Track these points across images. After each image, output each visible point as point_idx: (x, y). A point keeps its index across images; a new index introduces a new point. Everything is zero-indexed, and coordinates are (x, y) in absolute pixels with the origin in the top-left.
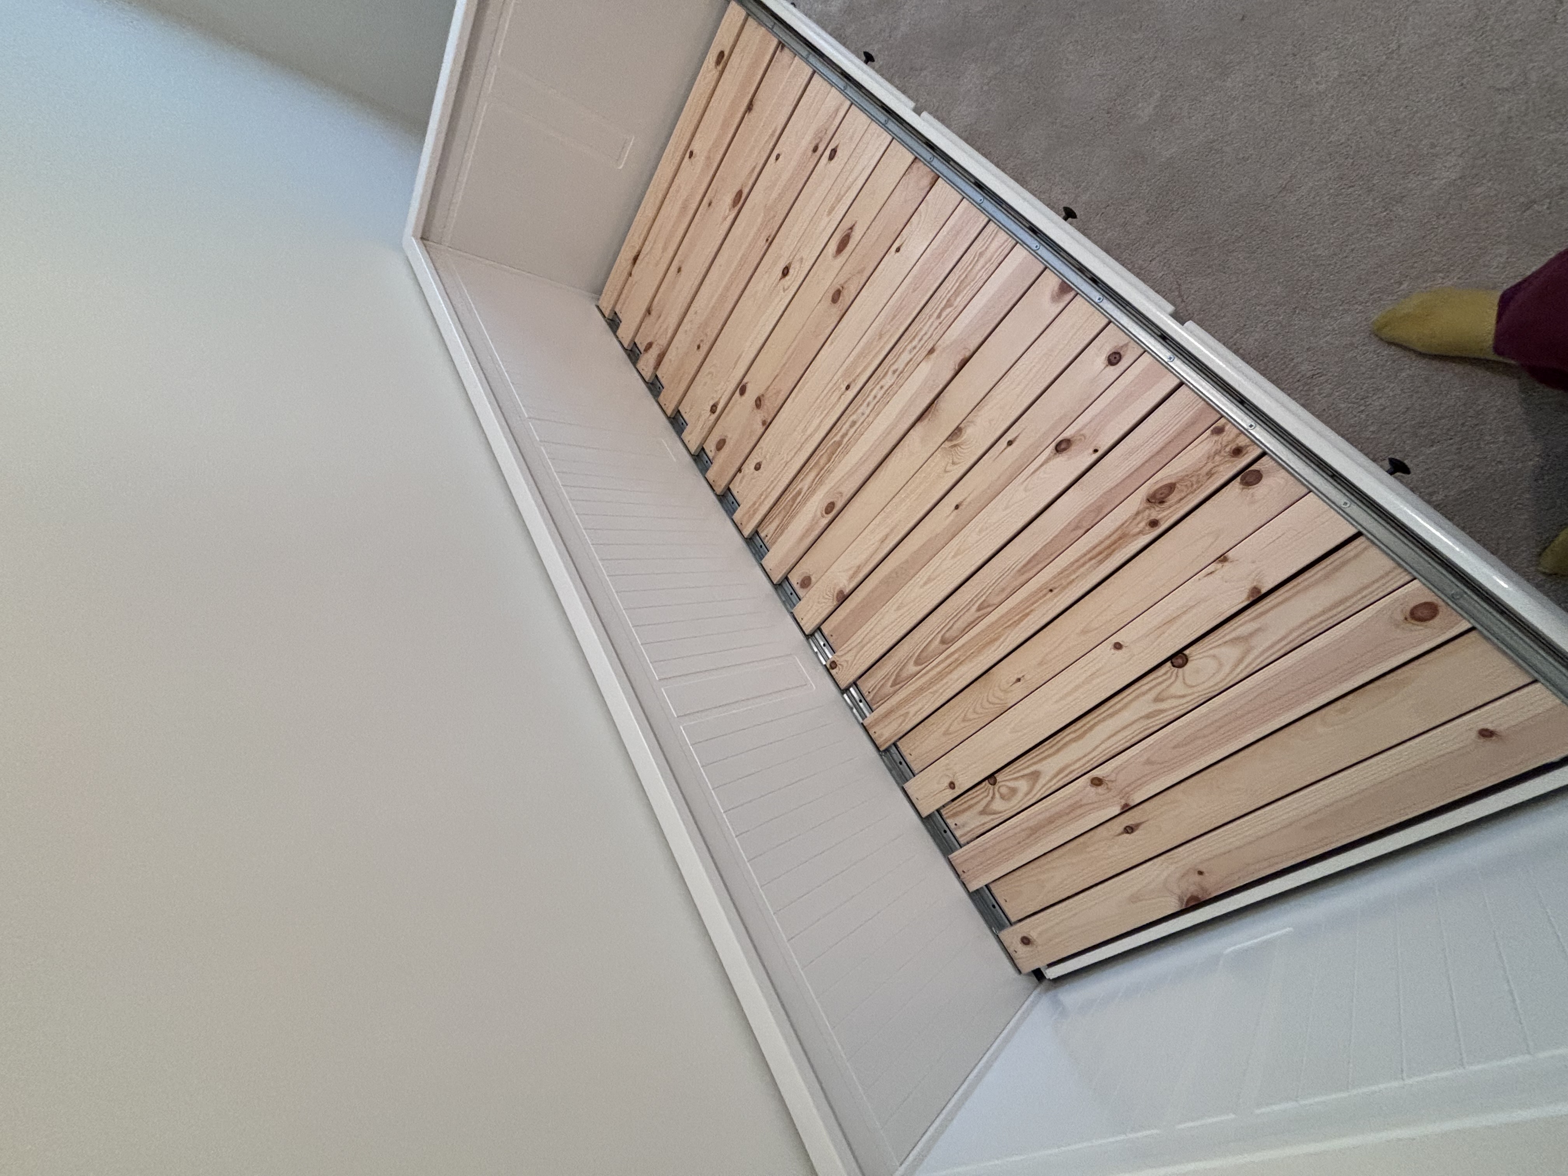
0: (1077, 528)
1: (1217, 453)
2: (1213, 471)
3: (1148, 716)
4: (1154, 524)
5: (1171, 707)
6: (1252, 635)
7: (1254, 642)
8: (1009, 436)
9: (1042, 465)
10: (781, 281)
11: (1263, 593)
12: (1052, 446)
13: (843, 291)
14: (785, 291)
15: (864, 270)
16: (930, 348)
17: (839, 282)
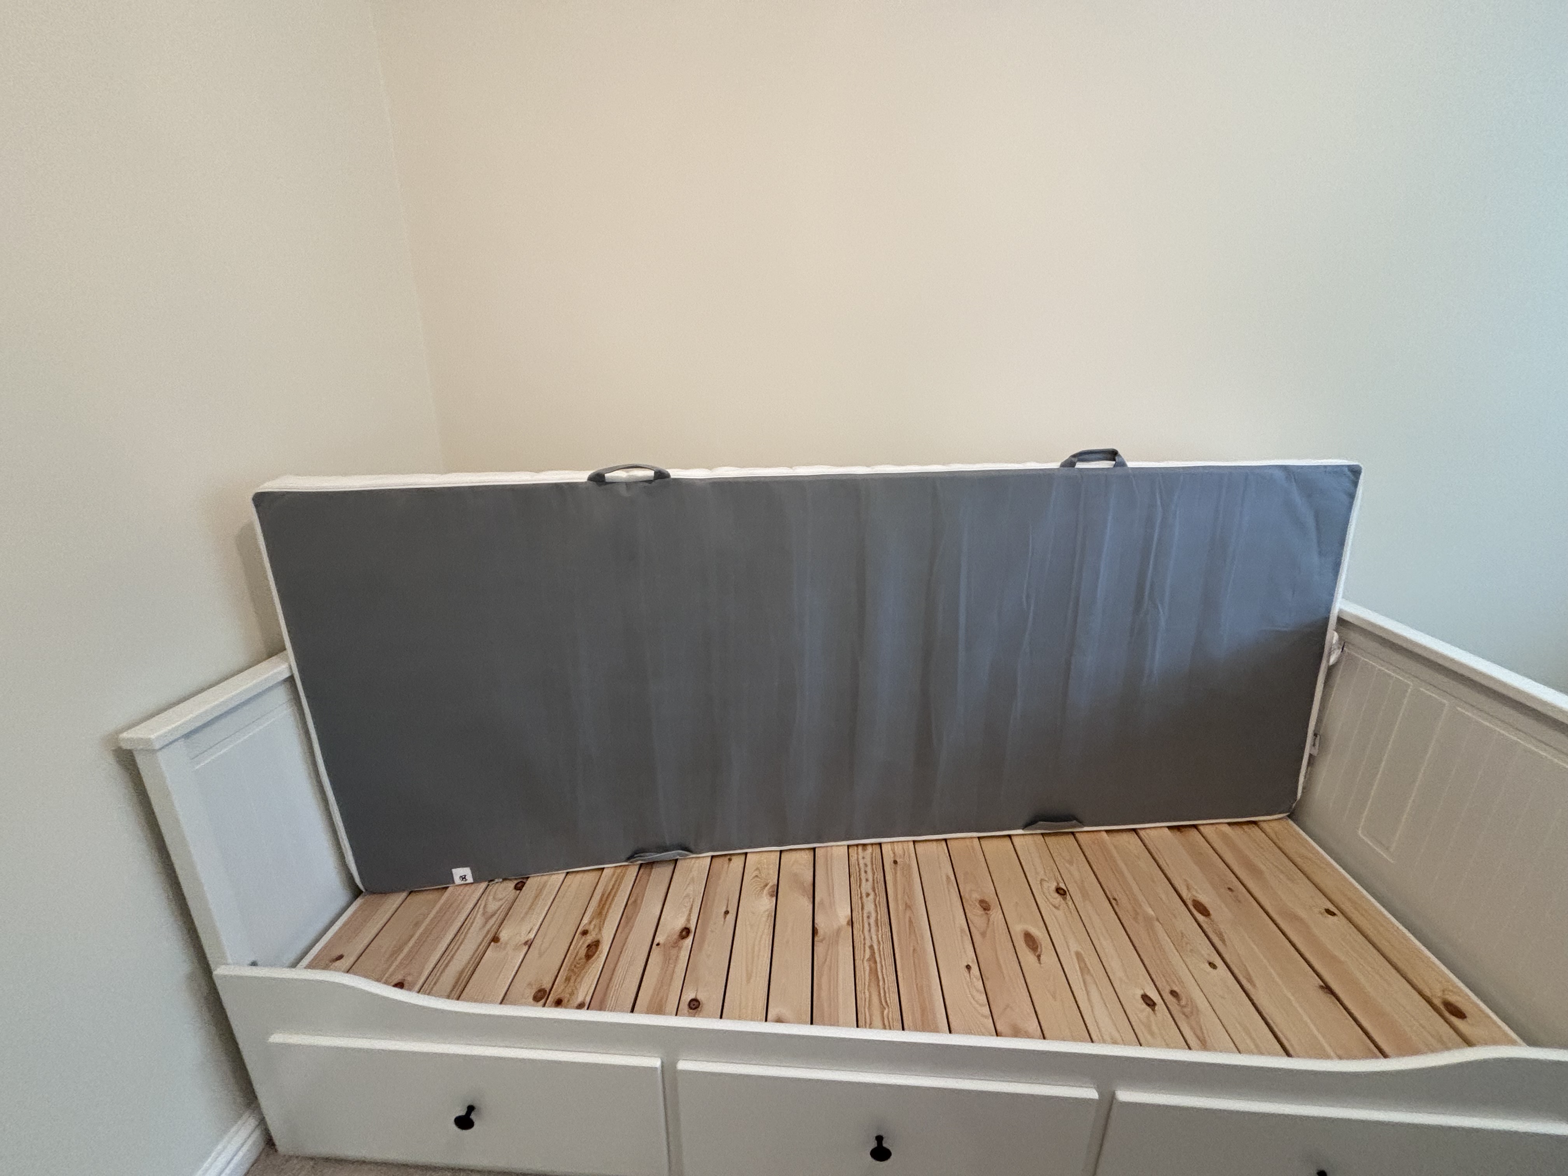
1: (572, 994)
2: (567, 983)
4: (585, 933)
6: (486, 923)
7: (483, 921)
8: (731, 917)
9: (690, 915)
10: (1055, 884)
11: (492, 943)
12: (693, 929)
13: (983, 912)
14: (1042, 880)
15: (983, 934)
16: (855, 925)
17: (996, 915)
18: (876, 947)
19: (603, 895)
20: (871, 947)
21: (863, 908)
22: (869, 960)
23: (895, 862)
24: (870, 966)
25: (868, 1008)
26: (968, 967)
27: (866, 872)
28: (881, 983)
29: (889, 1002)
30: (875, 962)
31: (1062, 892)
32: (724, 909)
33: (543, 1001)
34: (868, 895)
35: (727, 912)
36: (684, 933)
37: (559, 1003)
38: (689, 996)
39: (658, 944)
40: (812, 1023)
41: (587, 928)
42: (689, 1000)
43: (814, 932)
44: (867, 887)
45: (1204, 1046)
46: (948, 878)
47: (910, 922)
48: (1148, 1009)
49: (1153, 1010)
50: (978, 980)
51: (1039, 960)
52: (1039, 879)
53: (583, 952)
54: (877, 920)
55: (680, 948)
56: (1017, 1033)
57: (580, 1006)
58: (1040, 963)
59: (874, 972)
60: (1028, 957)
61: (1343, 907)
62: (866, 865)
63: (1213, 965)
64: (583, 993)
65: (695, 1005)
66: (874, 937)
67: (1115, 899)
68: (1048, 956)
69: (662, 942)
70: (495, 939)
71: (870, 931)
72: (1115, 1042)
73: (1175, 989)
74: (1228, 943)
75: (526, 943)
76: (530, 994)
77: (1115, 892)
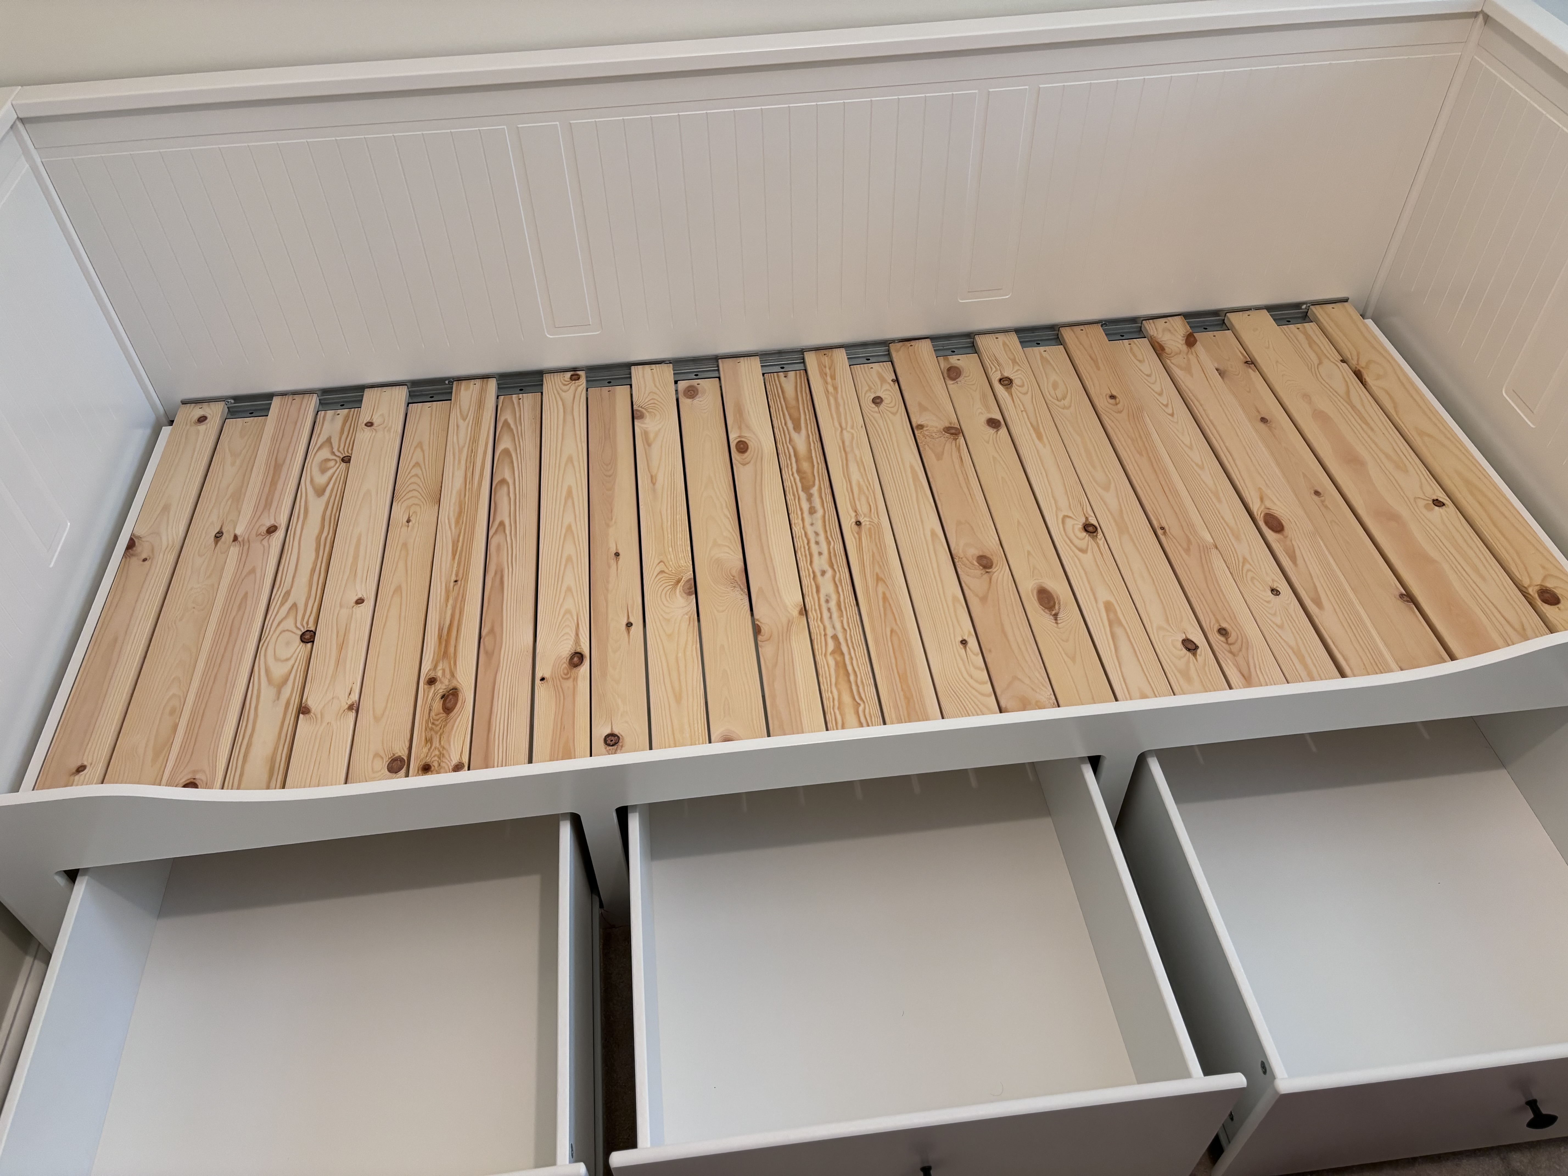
1: (441, 756)
2: (429, 744)
3: (288, 593)
4: (432, 681)
5: (279, 612)
6: (279, 693)
7: (272, 691)
8: (637, 631)
9: (577, 636)
10: (1083, 520)
11: (301, 716)
12: (586, 653)
13: (983, 572)
14: (1065, 517)
15: (984, 599)
16: (810, 614)
17: (1000, 573)
18: (841, 638)
19: (441, 630)
20: (835, 638)
21: (818, 591)
22: (833, 653)
23: (858, 523)
24: (835, 659)
25: (839, 708)
26: (964, 642)
27: (817, 543)
28: (852, 678)
29: (864, 698)
30: (842, 654)
31: (1091, 529)
32: (625, 622)
33: (403, 771)
34: (823, 573)
35: (629, 625)
36: (576, 659)
37: (426, 769)
38: (599, 732)
39: (543, 679)
40: (769, 735)
41: (432, 675)
42: (603, 737)
43: (757, 630)
44: (821, 563)
45: (1248, 681)
46: (933, 533)
47: (885, 598)
48: (1189, 654)
49: (1195, 655)
50: (977, 655)
51: (1056, 619)
52: (1060, 517)
53: (438, 705)
54: (839, 605)
55: (575, 679)
56: (1025, 705)
57: (458, 768)
58: (1057, 623)
59: (841, 666)
60: (1040, 617)
61: (1458, 496)
62: (817, 534)
63: (1275, 592)
64: (457, 750)
65: (613, 741)
66: (838, 626)
67: (1162, 528)
68: (1069, 612)
69: (546, 676)
70: (303, 710)
71: (831, 617)
72: (1144, 696)
73: (1224, 625)
74: (1300, 561)
75: (350, 708)
76: (381, 766)
77: (1165, 517)
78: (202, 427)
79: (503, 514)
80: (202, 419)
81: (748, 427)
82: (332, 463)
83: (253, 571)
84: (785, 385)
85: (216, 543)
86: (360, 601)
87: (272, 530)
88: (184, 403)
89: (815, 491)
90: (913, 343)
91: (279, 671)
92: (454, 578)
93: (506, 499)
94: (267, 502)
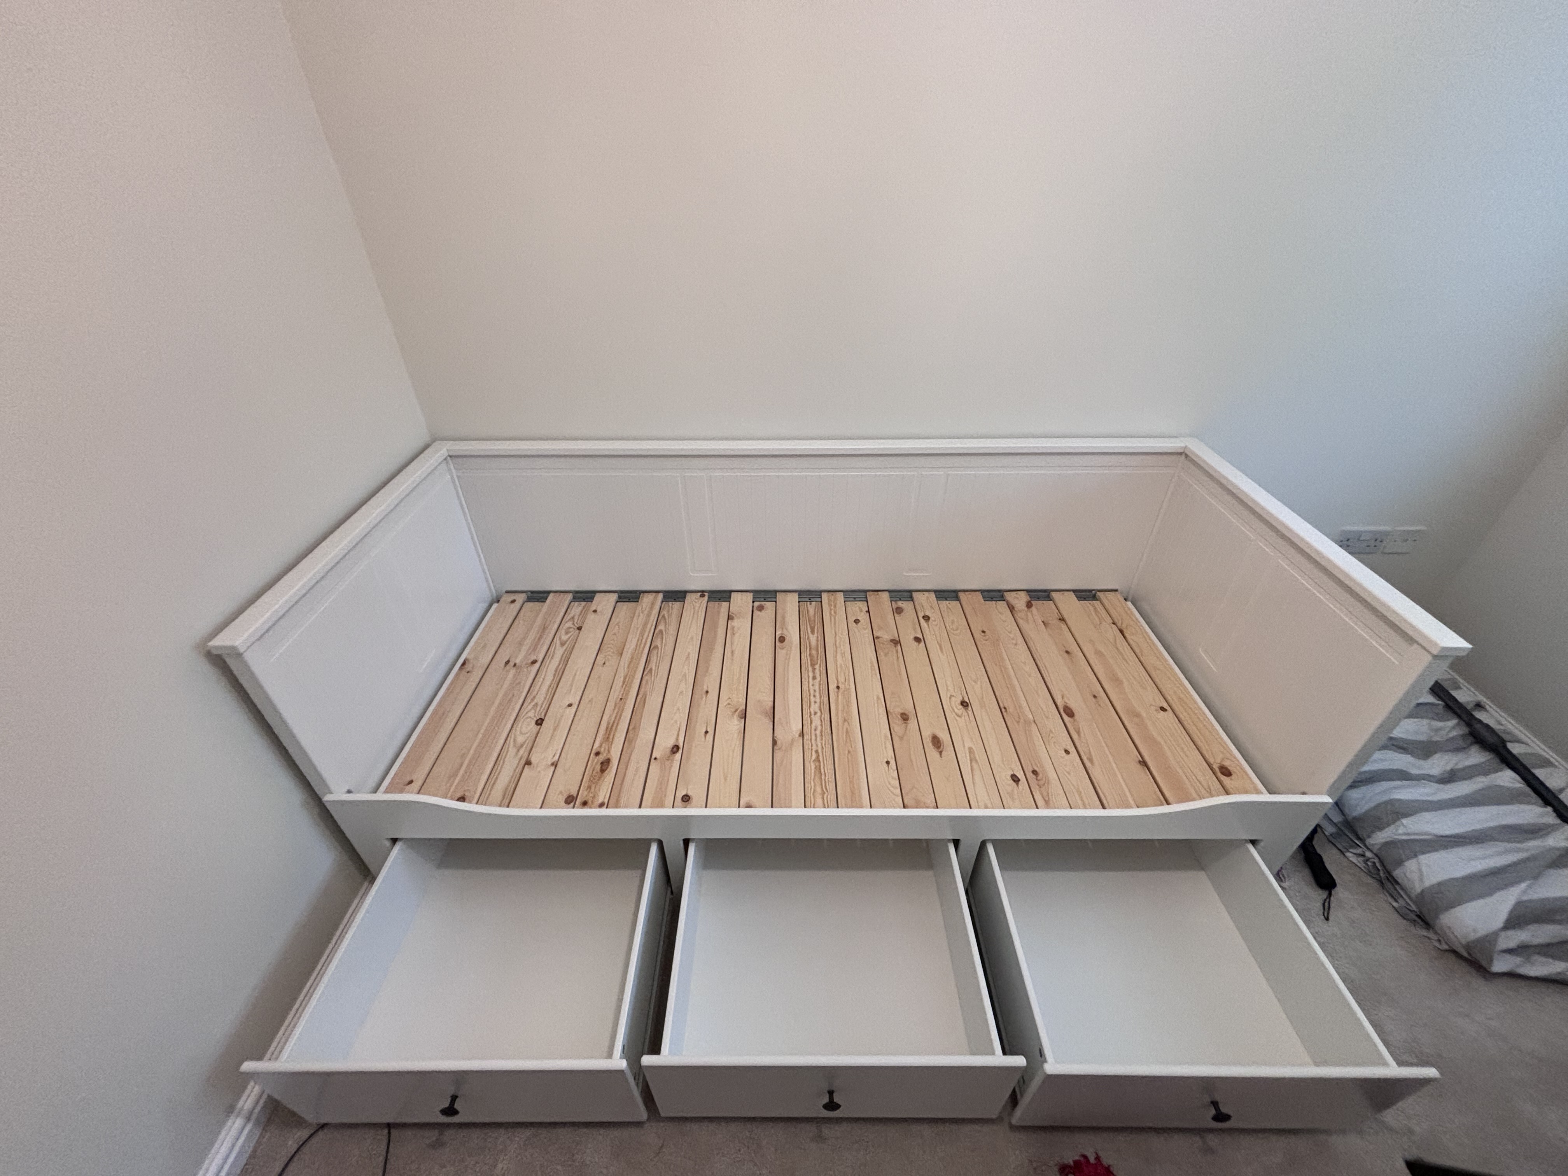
0: (634, 729)
1: (594, 797)
2: (589, 789)
3: (534, 697)
4: (597, 754)
5: (528, 706)
6: (518, 751)
7: (515, 750)
8: (710, 736)
9: (678, 735)
10: (961, 699)
11: (526, 766)
12: (681, 745)
13: (903, 722)
14: (951, 696)
15: (901, 738)
16: (805, 737)
17: (912, 723)
18: (820, 751)
19: (607, 727)
20: (817, 752)
21: (811, 723)
22: (814, 761)
23: (838, 687)
24: (815, 765)
25: (813, 794)
26: (888, 763)
27: (814, 696)
28: (823, 776)
29: (828, 788)
30: (819, 761)
31: (965, 704)
32: (705, 730)
33: (572, 804)
34: (815, 713)
35: (707, 732)
36: (675, 749)
37: (585, 804)
38: (681, 793)
39: (655, 759)
40: (772, 807)
41: (598, 750)
42: (681, 796)
43: (774, 742)
44: (815, 707)
45: (1048, 804)
46: (878, 698)
47: (847, 732)
48: (1014, 784)
49: (1017, 784)
50: (894, 771)
51: (941, 755)
52: (949, 696)
53: (598, 767)
54: (821, 732)
55: (673, 760)
56: (918, 806)
57: (601, 805)
58: (941, 757)
59: (818, 769)
60: (932, 753)
61: (1174, 706)
62: (815, 691)
63: (1067, 752)
64: (602, 796)
65: (686, 799)
66: (819, 745)
67: (1005, 708)
68: (948, 751)
69: (658, 757)
70: (528, 763)
71: (816, 740)
72: (986, 807)
73: (1036, 769)
74: (1082, 735)
75: (552, 764)
76: (562, 799)
77: (1007, 702)
78: (513, 605)
79: (653, 665)
80: (513, 601)
81: (786, 629)
82: (571, 630)
83: (519, 683)
84: (809, 609)
85: (505, 666)
86: (570, 705)
87: (534, 662)
88: (507, 592)
89: (817, 667)
90: (879, 593)
91: (520, 739)
92: (620, 697)
93: (655, 658)
94: (534, 648)
